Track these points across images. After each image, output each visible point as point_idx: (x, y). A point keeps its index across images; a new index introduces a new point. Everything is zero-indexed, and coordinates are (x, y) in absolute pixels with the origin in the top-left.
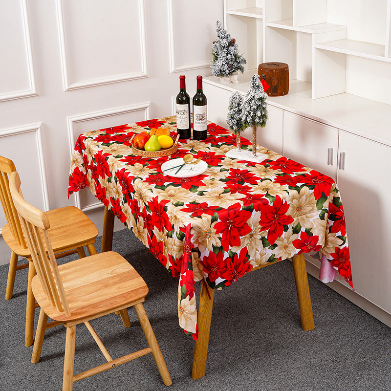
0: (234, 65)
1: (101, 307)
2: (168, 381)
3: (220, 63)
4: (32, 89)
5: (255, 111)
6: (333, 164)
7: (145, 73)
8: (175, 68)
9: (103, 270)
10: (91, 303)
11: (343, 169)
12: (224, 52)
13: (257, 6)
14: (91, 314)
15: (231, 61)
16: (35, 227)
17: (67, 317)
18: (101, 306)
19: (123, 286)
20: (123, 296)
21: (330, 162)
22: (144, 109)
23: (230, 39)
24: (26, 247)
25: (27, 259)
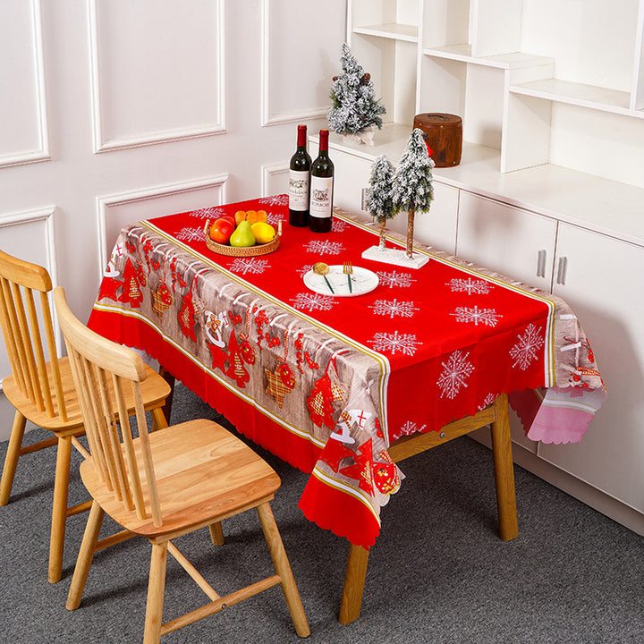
0: (367, 117)
1: (209, 510)
2: (304, 629)
3: (345, 112)
4: (43, 149)
5: (415, 187)
6: (546, 275)
7: (223, 127)
8: (269, 118)
9: (198, 450)
10: (191, 505)
11: (563, 284)
12: (353, 94)
13: (398, 22)
14: (196, 521)
15: (364, 109)
16: (117, 377)
17: (156, 526)
18: (209, 508)
19: (238, 475)
20: (240, 490)
21: (541, 273)
22: (219, 185)
23: (362, 73)
24: (54, 415)
25: (57, 435)
